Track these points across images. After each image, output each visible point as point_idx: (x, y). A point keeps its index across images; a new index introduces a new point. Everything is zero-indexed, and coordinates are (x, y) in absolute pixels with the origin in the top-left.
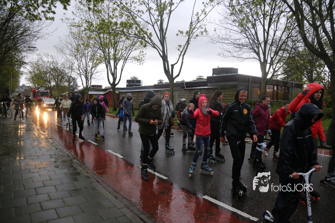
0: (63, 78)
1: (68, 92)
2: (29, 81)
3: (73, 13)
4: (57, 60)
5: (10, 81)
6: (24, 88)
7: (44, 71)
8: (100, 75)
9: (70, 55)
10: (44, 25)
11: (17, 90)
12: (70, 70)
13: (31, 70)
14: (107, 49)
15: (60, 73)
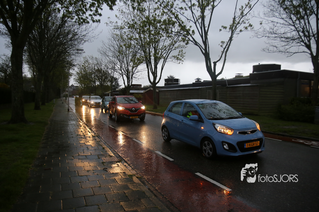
0: (106, 78)
1: (111, 91)
2: (77, 81)
3: (116, 16)
4: (101, 61)
5: (61, 82)
6: (73, 88)
7: (90, 73)
8: (140, 74)
9: (113, 57)
10: (91, 29)
11: (67, 90)
12: (112, 70)
13: (78, 71)
14: (148, 49)
15: (103, 73)
